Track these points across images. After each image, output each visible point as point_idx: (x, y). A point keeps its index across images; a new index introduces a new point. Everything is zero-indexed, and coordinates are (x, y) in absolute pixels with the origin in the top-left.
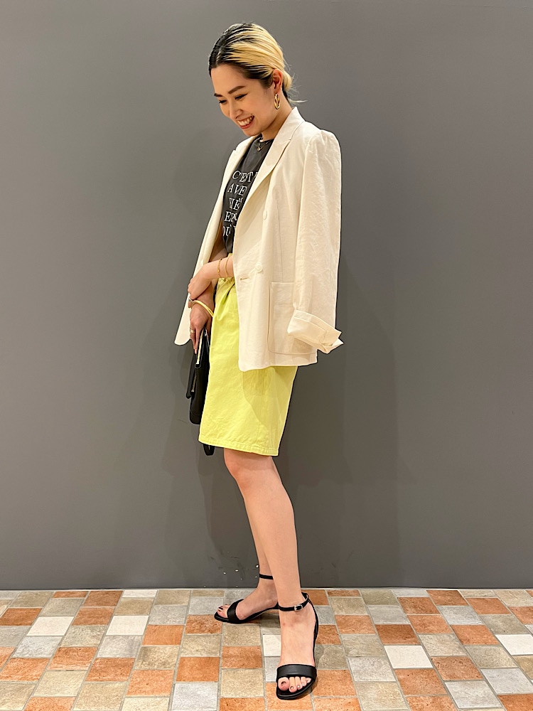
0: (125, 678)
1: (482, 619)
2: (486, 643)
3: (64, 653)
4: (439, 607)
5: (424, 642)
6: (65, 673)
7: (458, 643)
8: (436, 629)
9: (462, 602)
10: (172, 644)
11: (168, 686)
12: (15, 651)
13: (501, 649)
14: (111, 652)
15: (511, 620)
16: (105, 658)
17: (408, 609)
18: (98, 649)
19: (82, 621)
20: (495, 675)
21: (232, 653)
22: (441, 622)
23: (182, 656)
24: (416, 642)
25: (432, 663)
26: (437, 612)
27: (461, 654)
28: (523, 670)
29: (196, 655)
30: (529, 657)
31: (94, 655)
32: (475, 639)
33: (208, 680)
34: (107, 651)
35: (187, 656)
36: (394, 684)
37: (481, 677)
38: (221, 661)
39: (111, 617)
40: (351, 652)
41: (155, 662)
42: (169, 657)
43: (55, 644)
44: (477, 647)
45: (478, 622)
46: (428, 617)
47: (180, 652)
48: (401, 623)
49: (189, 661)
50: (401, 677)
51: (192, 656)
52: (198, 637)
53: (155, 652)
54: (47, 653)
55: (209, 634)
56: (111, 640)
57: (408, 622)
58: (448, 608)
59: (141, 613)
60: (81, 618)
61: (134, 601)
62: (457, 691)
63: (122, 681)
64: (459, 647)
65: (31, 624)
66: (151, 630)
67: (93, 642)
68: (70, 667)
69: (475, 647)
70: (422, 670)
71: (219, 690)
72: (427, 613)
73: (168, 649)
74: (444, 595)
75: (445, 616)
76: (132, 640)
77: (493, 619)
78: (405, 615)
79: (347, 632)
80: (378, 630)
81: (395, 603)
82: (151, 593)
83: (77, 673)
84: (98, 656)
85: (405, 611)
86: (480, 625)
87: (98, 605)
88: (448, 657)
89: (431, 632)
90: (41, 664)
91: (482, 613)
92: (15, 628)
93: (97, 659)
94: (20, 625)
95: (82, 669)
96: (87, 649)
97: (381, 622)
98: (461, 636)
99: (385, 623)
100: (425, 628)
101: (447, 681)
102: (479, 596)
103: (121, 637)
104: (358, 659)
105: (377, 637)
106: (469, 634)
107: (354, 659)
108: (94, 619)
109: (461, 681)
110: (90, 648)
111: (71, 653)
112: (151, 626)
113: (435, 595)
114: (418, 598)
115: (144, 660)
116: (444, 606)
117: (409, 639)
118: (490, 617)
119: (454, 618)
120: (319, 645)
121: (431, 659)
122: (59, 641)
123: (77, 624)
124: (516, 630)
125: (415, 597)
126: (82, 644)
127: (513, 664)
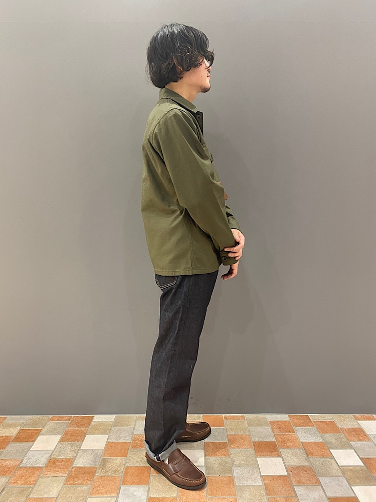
0: (89, 483)
1: (322, 437)
2: (323, 456)
3: (53, 463)
4: (295, 428)
5: (283, 455)
6: (51, 479)
7: (305, 456)
8: (291, 445)
9: (311, 425)
10: (121, 456)
11: (116, 488)
12: (22, 462)
13: (333, 461)
15: (341, 438)
16: (79, 467)
17: (275, 429)
18: (75, 461)
19: (66, 439)
20: (327, 482)
22: (297, 438)
23: (127, 465)
24: (278, 455)
25: (287, 471)
26: (293, 432)
27: (307, 464)
28: (346, 479)
29: (136, 465)
30: (351, 468)
31: (72, 464)
32: (316, 453)
33: (142, 484)
34: (80, 462)
36: (261, 487)
37: (318, 483)
39: (85, 436)
40: (235, 463)
41: (110, 470)
42: (119, 466)
43: (47, 456)
44: (318, 459)
45: (319, 440)
46: (287, 435)
47: (126, 463)
48: (269, 440)
49: (131, 469)
50: (266, 482)
51: (132, 465)
53: (110, 462)
54: (42, 463)
56: (83, 453)
57: (274, 440)
58: (301, 429)
59: (104, 433)
60: (66, 437)
61: (100, 424)
62: (301, 493)
63: (87, 485)
64: (306, 459)
65: (34, 441)
66: (109, 445)
67: (73, 454)
68: (55, 474)
69: (316, 459)
70: (280, 476)
71: (148, 492)
72: (287, 433)
73: (119, 460)
74: (299, 419)
75: (299, 435)
76: (97, 453)
77: (330, 437)
78: (272, 434)
79: (234, 448)
80: (254, 445)
81: (267, 425)
82: (112, 418)
83: (60, 478)
84: (74, 466)
85: (273, 431)
86: (320, 442)
87: (77, 426)
88: (297, 466)
89: (288, 447)
90: (37, 472)
91: (323, 433)
92: (23, 444)
93: (73, 468)
94: (27, 441)
95: (62, 475)
96: (67, 460)
97: (257, 440)
98: (309, 450)
99: (259, 440)
100: (285, 443)
101: (295, 486)
102: (322, 420)
103: (89, 451)
104: (239, 468)
105: (253, 451)
106: (313, 449)
107: (236, 468)
108: (74, 437)
109: (305, 485)
110: (69, 459)
111: (57, 463)
112: (109, 442)
113: (293, 419)
114: (282, 421)
115: (103, 469)
116: (298, 427)
117: (274, 453)
118: (327, 435)
119: (304, 437)
120: (215, 457)
121: (286, 468)
122: (50, 454)
123: (63, 441)
124: (344, 446)
125: (280, 420)
126: (64, 456)
127: (340, 473)
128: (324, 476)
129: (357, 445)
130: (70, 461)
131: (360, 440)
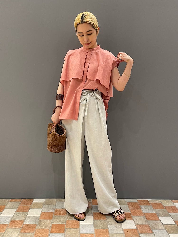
1: (155, 211)
2: (155, 220)
3: (13, 222)
4: (141, 206)
5: (134, 219)
6: (13, 230)
7: (146, 220)
8: (139, 214)
9: (149, 204)
10: (49, 219)
11: (47, 234)
13: (160, 222)
14: (29, 222)
15: (165, 211)
16: (27, 224)
17: (130, 207)
18: (25, 221)
19: (19, 210)
20: (157, 232)
21: (70, 223)
22: (141, 212)
23: (52, 224)
24: (131, 219)
25: (136, 227)
26: (140, 208)
27: (146, 224)
28: (166, 230)
29: (57, 224)
30: (169, 225)
32: (152, 218)
33: (61, 233)
34: (28, 222)
35: (54, 224)
36: (123, 234)
37: (152, 232)
38: (65, 226)
39: (29, 209)
40: (109, 223)
41: (43, 226)
42: (48, 224)
43: (10, 219)
44: (152, 221)
45: (153, 212)
46: (137, 210)
47: (52, 222)
48: (127, 212)
49: (55, 225)
50: (125, 232)
51: (55, 224)
52: (58, 217)
53: (44, 222)
54: (7, 222)
55: (62, 216)
56: (29, 218)
57: (129, 212)
58: (144, 207)
59: (39, 208)
61: (37, 203)
63: (32, 233)
64: (146, 221)
65: (2, 212)
66: (42, 214)
67: (23, 218)
68: (15, 228)
70: (133, 229)
71: (64, 236)
72: (136, 208)
73: (48, 221)
74: (143, 202)
75: (143, 210)
76: (36, 218)
77: (159, 211)
78: (129, 209)
81: (126, 204)
82: (43, 200)
83: (17, 230)
84: (24, 224)
87: (25, 204)
88: (142, 225)
89: (137, 215)
90: (5, 227)
91: (155, 209)
93: (24, 225)
95: (19, 228)
96: (21, 221)
98: (147, 217)
100: (135, 214)
101: (140, 234)
102: (155, 202)
103: (32, 217)
106: (149, 216)
107: (110, 225)
108: (24, 210)
109: (145, 234)
110: (22, 220)
111: (15, 223)
112: (43, 212)
113: (140, 202)
114: (134, 203)
115: (40, 225)
116: (142, 206)
117: (129, 218)
118: (157, 210)
119: (145, 210)
120: (99, 220)
121: (136, 226)
122: (11, 218)
123: (18, 212)
124: (166, 215)
125: (133, 202)
126: (19, 219)
127: (163, 228)
128: (155, 229)
129: (173, 215)
130: (22, 221)
131: (174, 212)
